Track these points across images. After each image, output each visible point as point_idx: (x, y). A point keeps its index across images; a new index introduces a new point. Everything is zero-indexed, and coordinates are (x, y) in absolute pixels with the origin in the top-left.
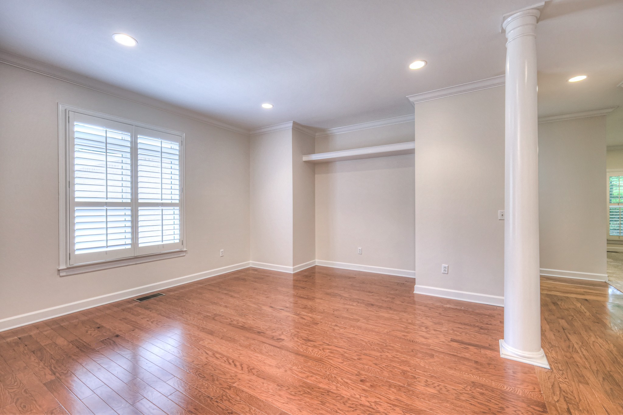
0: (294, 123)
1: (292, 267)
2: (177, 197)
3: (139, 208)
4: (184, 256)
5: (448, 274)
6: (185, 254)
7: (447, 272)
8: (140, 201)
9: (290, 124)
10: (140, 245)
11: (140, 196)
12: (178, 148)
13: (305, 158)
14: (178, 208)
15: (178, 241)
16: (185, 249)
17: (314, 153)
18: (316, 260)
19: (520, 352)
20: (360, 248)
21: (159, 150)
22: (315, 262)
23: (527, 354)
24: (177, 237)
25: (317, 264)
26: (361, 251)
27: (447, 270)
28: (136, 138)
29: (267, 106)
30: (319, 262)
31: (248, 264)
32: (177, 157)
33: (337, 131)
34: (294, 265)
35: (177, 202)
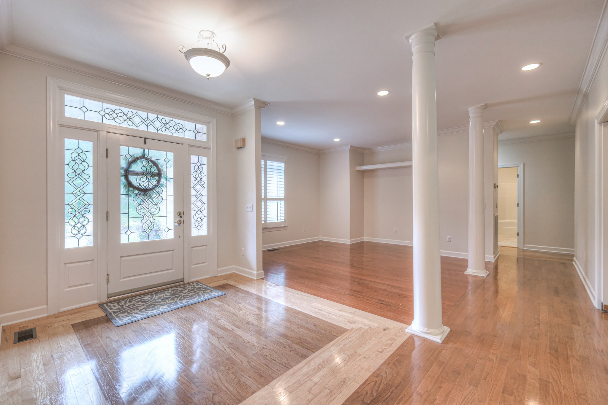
0: (351, 146)
1: (349, 240)
2: (283, 195)
3: (268, 201)
4: (286, 230)
5: (451, 242)
6: (286, 229)
7: (450, 241)
8: (268, 197)
9: (349, 147)
10: (268, 222)
11: (268, 194)
12: (284, 166)
13: (358, 168)
14: (284, 201)
15: (283, 221)
16: (287, 226)
17: (363, 165)
18: (364, 237)
19: (474, 271)
20: (396, 229)
21: (276, 168)
22: (363, 239)
23: (478, 271)
24: (283, 218)
25: (365, 240)
26: (396, 231)
27: (450, 239)
28: (266, 162)
29: (337, 140)
30: (366, 239)
31: (319, 238)
32: (283, 172)
33: (379, 149)
34: (350, 239)
35: (283, 197)
